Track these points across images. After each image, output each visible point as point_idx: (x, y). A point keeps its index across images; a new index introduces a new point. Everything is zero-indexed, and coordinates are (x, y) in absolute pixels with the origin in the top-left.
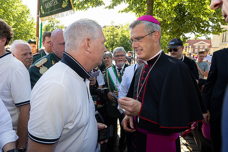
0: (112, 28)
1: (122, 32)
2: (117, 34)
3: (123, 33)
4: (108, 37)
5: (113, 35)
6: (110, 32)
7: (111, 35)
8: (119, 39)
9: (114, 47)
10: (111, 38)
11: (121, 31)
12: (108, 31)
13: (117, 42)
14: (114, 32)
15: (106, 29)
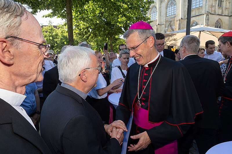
0: (50, 28)
1: (62, 32)
2: (57, 35)
3: (64, 34)
4: (46, 38)
5: (52, 36)
6: (48, 33)
7: (50, 36)
8: (59, 40)
9: (54, 48)
10: (50, 39)
11: (60, 32)
12: (46, 32)
13: (57, 43)
14: (53, 33)
15: (44, 30)
